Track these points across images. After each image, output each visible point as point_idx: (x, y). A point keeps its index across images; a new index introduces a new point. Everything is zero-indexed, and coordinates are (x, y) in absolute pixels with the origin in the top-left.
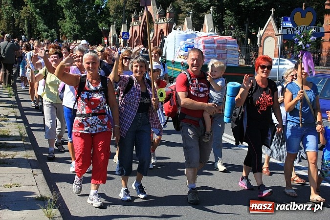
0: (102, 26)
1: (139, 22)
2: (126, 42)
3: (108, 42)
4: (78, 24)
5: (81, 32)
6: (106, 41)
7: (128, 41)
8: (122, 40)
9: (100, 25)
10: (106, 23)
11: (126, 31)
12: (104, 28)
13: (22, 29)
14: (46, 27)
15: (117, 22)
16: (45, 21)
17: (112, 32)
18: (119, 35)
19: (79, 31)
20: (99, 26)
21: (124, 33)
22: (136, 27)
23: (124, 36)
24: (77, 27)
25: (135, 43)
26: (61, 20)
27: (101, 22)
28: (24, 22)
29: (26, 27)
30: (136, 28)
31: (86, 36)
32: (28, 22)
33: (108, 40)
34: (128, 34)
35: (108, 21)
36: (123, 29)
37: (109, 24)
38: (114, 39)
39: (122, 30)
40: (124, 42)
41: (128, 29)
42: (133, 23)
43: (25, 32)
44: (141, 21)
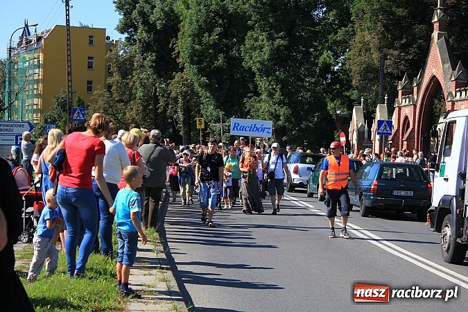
0: (335, 108)
1: (413, 99)
2: (387, 140)
3: (348, 142)
4: (285, 105)
5: (290, 122)
6: (343, 139)
7: (390, 137)
8: (378, 137)
9: (330, 106)
10: (342, 104)
11: (385, 118)
12: (338, 112)
13: (172, 118)
14: (221, 114)
15: (366, 100)
16: (217, 100)
17: (357, 120)
18: (370, 126)
19: (287, 119)
20: (329, 108)
21: (380, 123)
22: (407, 109)
23: (382, 128)
24: (283, 111)
25: (405, 143)
26: (250, 97)
27: (333, 100)
28: (177, 102)
29: (180, 115)
30: (407, 111)
31: (301, 129)
32: (184, 104)
33: (347, 138)
34: (390, 123)
35: (348, 97)
36: (380, 113)
37: (350, 105)
38: (360, 134)
39: (378, 117)
40: (381, 141)
41: (390, 113)
42: (401, 100)
43: (177, 123)
44: (419, 96)
